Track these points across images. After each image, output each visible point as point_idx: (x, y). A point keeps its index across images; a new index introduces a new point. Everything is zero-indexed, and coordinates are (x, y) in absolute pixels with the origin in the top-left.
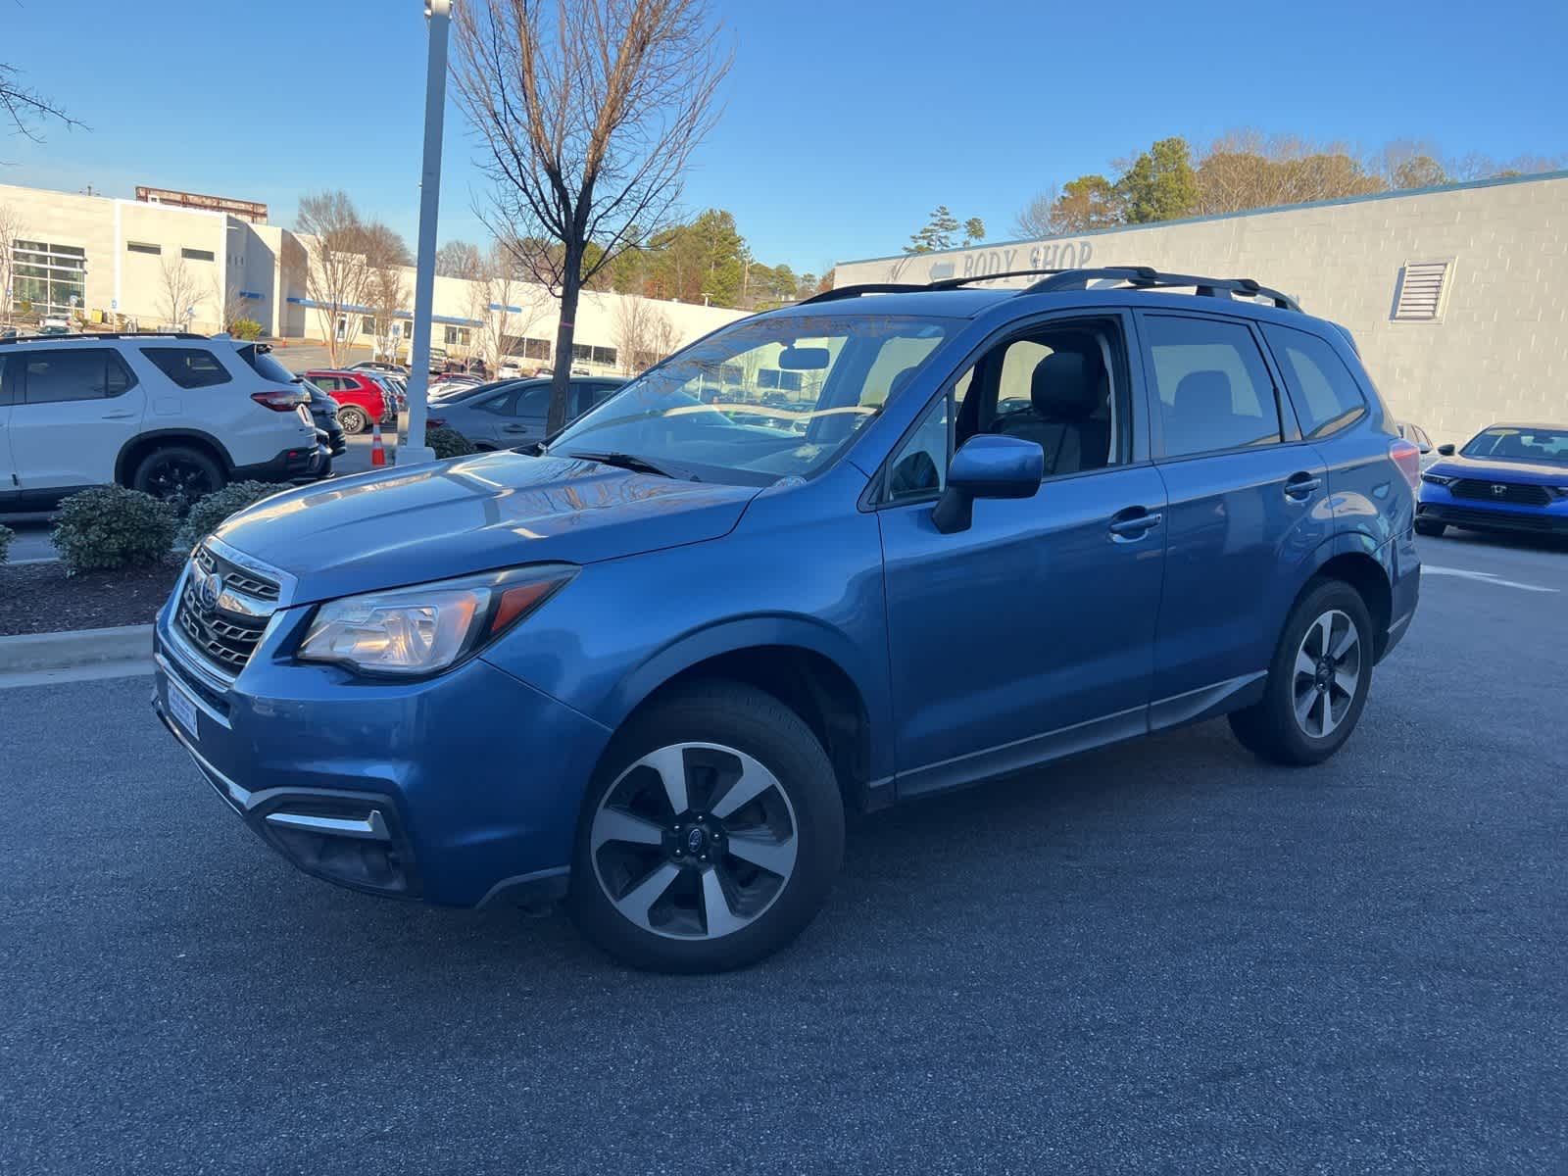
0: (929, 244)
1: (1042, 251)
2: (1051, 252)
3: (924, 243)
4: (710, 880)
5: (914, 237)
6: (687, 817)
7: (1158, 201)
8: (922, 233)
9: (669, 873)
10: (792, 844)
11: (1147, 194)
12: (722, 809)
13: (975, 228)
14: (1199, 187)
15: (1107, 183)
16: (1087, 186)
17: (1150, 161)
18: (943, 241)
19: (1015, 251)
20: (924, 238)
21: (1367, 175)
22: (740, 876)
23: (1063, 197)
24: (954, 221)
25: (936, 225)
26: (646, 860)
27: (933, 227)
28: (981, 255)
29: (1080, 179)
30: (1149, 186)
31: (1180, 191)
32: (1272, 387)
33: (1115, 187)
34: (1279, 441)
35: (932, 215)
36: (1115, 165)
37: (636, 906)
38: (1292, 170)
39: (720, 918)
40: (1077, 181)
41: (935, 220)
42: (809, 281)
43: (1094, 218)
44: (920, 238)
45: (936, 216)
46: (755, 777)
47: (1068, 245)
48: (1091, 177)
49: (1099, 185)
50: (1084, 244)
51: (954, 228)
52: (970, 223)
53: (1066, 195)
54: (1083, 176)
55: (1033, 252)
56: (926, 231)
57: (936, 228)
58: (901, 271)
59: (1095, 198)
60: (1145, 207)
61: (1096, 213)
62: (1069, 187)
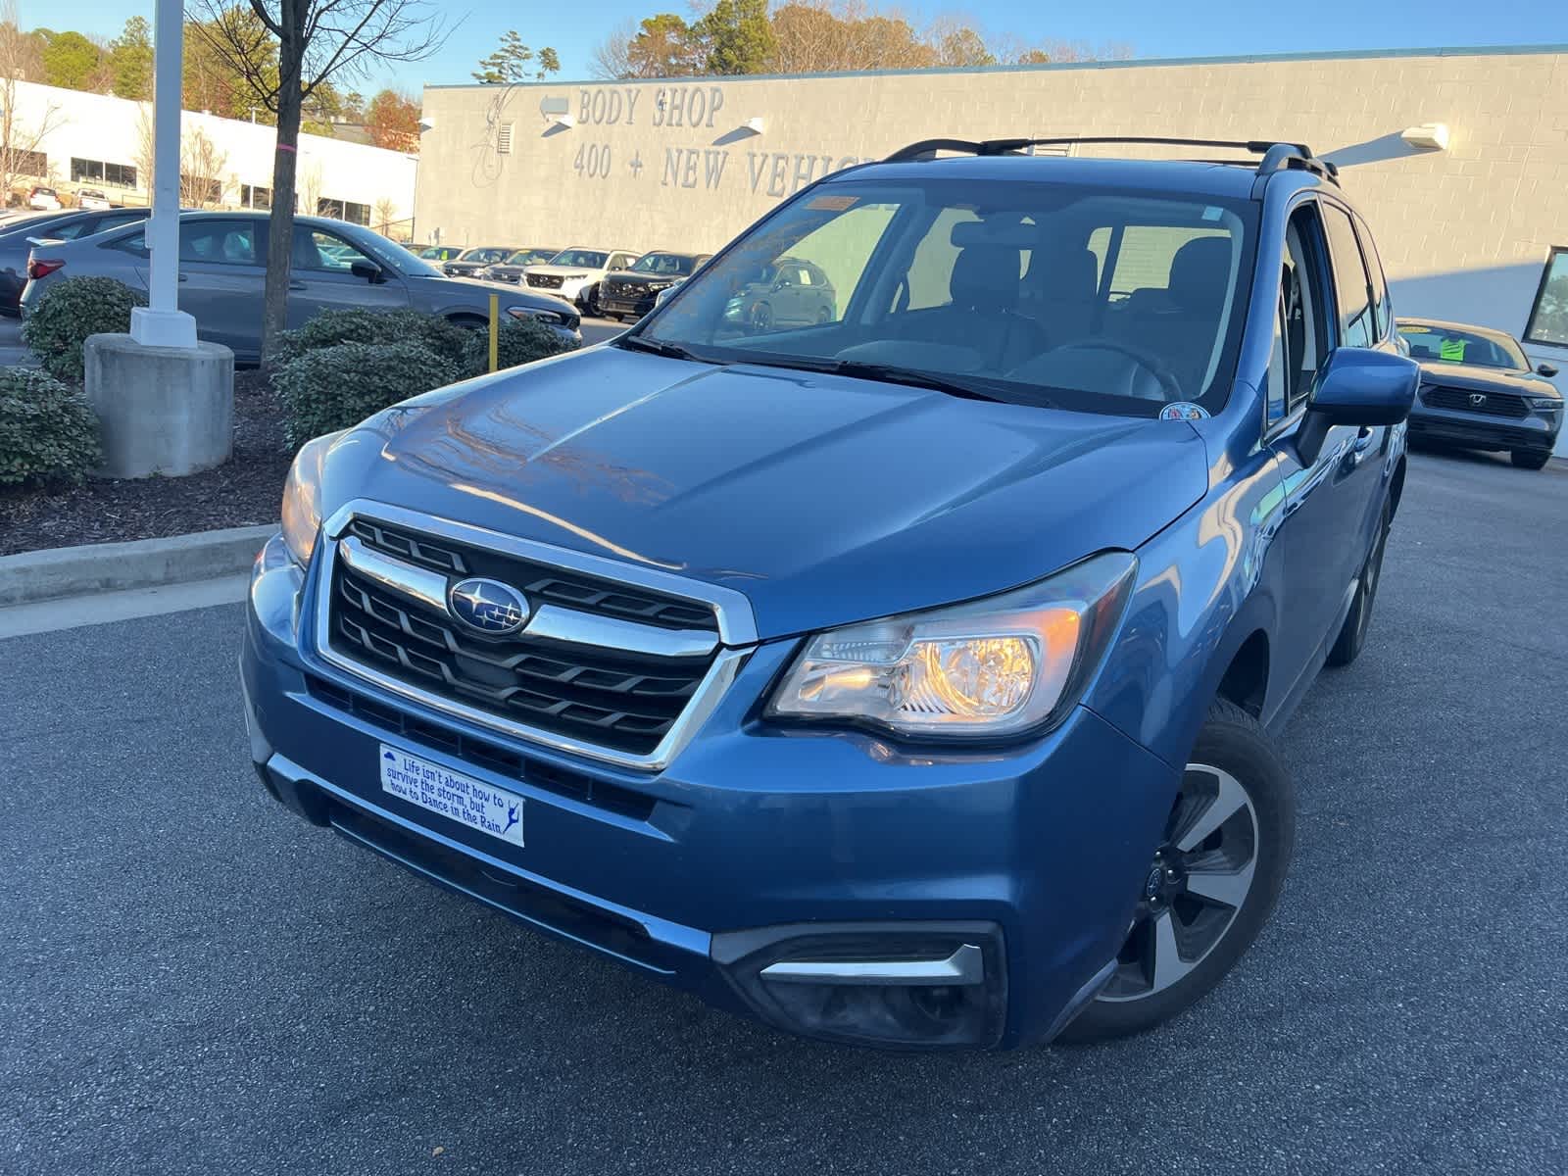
0: (500, 72)
1: (669, 94)
2: (678, 95)
3: (495, 70)
5: (483, 63)
7: (740, 48)
8: (491, 59)
11: (727, 40)
13: (549, 60)
14: (780, 37)
15: (684, 24)
16: (665, 25)
17: (731, 5)
18: (516, 70)
19: (639, 91)
20: (494, 64)
21: (922, 43)
23: (640, 34)
24: (526, 49)
25: (507, 51)
27: (502, 53)
28: (599, 91)
29: (657, 17)
30: (731, 32)
31: (761, 40)
33: (692, 29)
35: (502, 40)
36: (694, 7)
38: (859, 30)
40: (654, 19)
41: (506, 46)
43: (673, 61)
44: (490, 64)
45: (506, 40)
47: (698, 90)
48: (668, 16)
49: (676, 25)
50: (715, 90)
51: (527, 57)
52: (544, 53)
53: (644, 33)
54: (659, 14)
55: (658, 95)
56: (496, 56)
57: (507, 55)
58: (506, 100)
59: (672, 39)
60: (729, 54)
61: (675, 55)
62: (646, 24)
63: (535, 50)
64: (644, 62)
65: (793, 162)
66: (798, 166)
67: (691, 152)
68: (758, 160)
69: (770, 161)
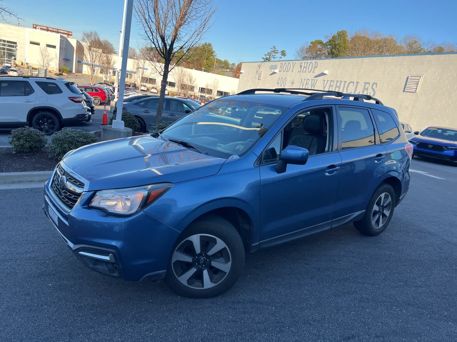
0: (270, 57)
1: (303, 63)
2: (306, 64)
3: (268, 57)
4: (205, 273)
5: (265, 55)
6: (200, 255)
7: (338, 49)
8: (268, 53)
9: (193, 270)
10: (230, 263)
11: (334, 47)
12: (210, 253)
13: (283, 53)
14: (350, 45)
15: (323, 42)
16: (317, 43)
17: (336, 37)
18: (274, 56)
19: (296, 63)
20: (268, 55)
21: (399, 45)
22: (214, 272)
23: (310, 46)
24: (278, 51)
25: (272, 51)
26: (188, 266)
27: (271, 52)
28: (285, 63)
29: (315, 41)
30: (335, 44)
31: (344, 46)
32: (373, 128)
33: (325, 44)
34: (374, 144)
35: (271, 48)
36: (326, 37)
37: (184, 279)
38: (377, 42)
39: (208, 283)
40: (314, 41)
41: (272, 50)
42: (233, 65)
43: (318, 53)
44: (267, 55)
45: (272, 49)
46: (220, 244)
47: (311, 62)
48: (318, 40)
49: (321, 43)
50: (316, 63)
51: (277, 53)
52: (282, 52)
53: (311, 45)
54: (316, 40)
55: (300, 64)
56: (269, 53)
57: (272, 52)
58: (261, 66)
59: (319, 46)
60: (334, 51)
61: (319, 51)
62: (312, 43)
63: (280, 51)
64: (310, 53)
65: (335, 82)
66: (337, 84)
67: (308, 80)
68: (326, 82)
69: (329, 82)
